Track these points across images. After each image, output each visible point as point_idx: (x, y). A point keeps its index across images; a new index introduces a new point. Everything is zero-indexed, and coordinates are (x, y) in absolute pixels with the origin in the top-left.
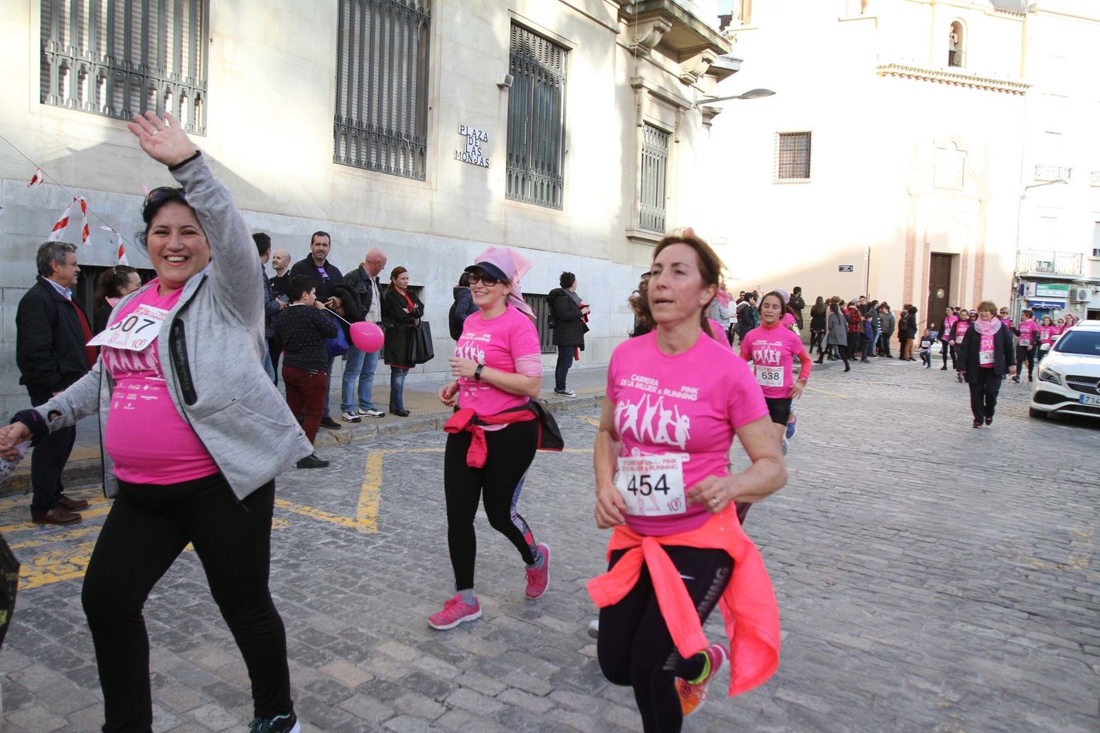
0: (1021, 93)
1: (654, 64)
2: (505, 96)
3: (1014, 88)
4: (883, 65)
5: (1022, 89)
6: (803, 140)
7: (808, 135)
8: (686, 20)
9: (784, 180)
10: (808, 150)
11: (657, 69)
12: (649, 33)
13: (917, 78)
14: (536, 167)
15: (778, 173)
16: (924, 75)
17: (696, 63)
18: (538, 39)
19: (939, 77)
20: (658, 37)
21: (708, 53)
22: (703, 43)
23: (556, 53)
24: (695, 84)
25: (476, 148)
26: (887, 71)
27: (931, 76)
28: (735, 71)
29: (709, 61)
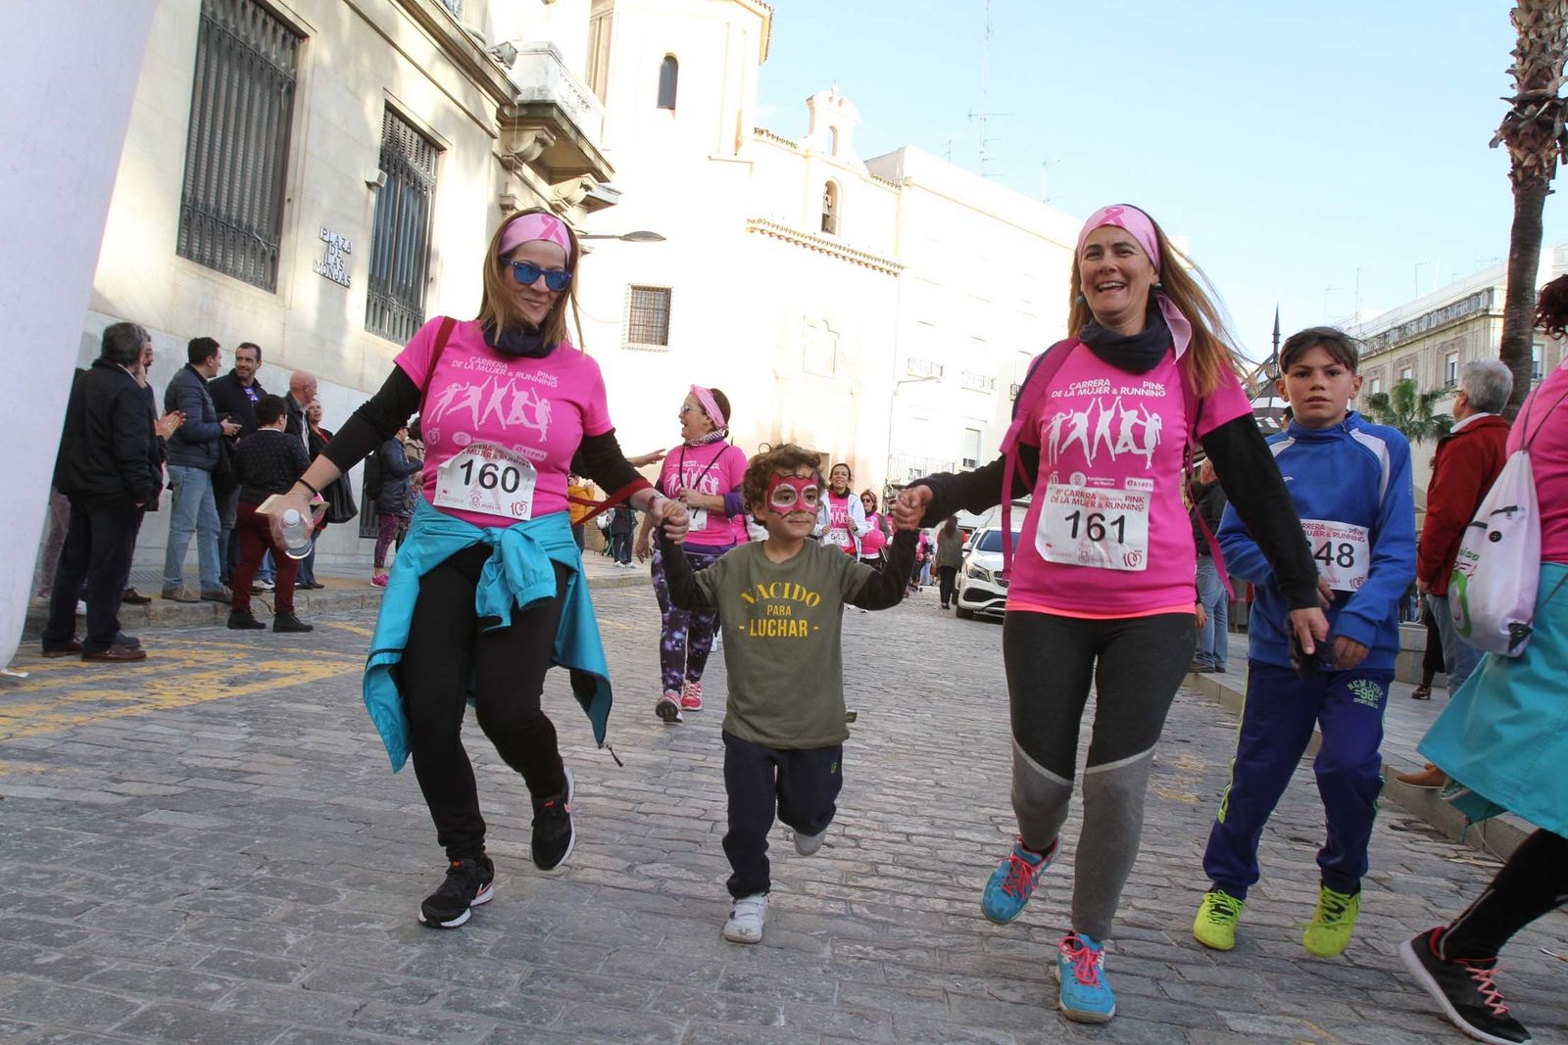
0: (895, 274)
1: (525, 181)
2: (373, 197)
3: (888, 268)
4: (751, 218)
5: (896, 270)
6: (661, 296)
7: (667, 293)
8: (572, 135)
9: (636, 345)
10: (667, 310)
11: (527, 189)
12: (527, 142)
13: (788, 239)
14: (398, 294)
15: (627, 336)
16: (796, 238)
17: (572, 188)
18: (409, 131)
19: (812, 243)
20: (537, 152)
21: (589, 179)
22: (584, 165)
23: (427, 152)
24: (565, 214)
25: (338, 260)
26: (758, 227)
27: (804, 240)
28: (612, 204)
29: (587, 188)
